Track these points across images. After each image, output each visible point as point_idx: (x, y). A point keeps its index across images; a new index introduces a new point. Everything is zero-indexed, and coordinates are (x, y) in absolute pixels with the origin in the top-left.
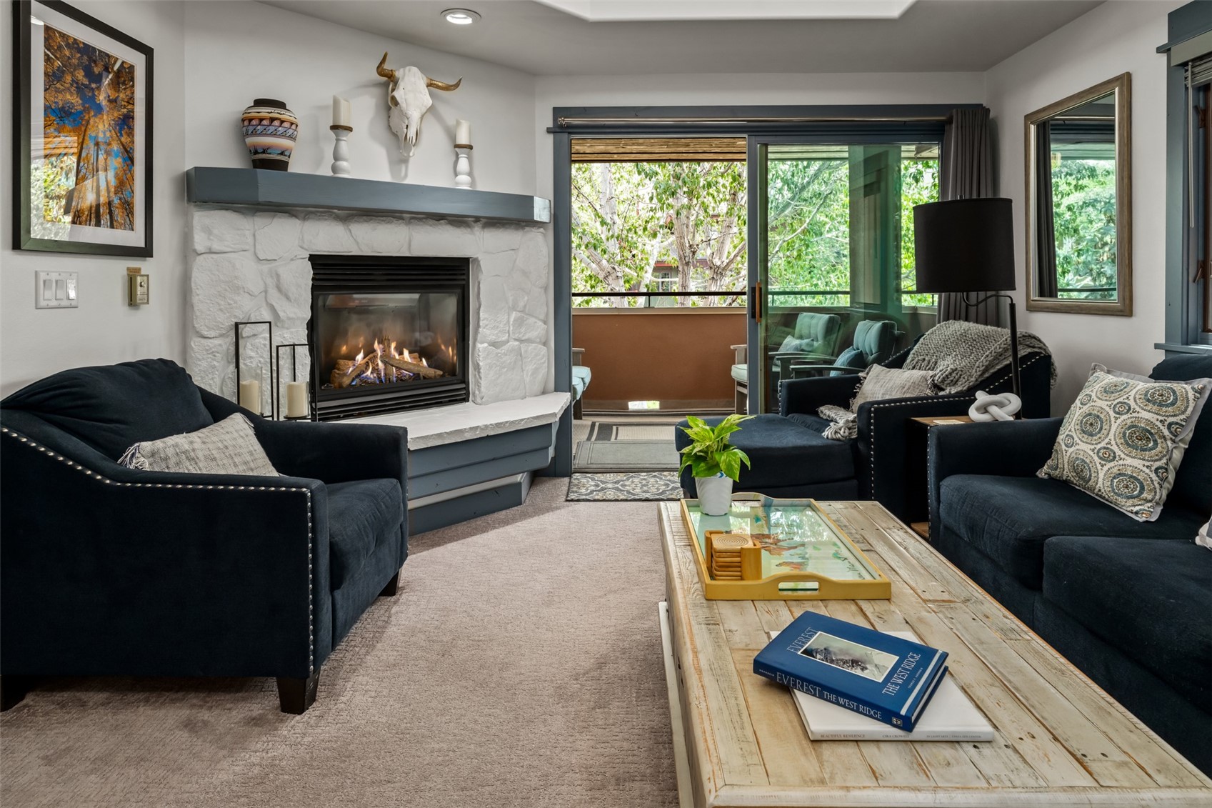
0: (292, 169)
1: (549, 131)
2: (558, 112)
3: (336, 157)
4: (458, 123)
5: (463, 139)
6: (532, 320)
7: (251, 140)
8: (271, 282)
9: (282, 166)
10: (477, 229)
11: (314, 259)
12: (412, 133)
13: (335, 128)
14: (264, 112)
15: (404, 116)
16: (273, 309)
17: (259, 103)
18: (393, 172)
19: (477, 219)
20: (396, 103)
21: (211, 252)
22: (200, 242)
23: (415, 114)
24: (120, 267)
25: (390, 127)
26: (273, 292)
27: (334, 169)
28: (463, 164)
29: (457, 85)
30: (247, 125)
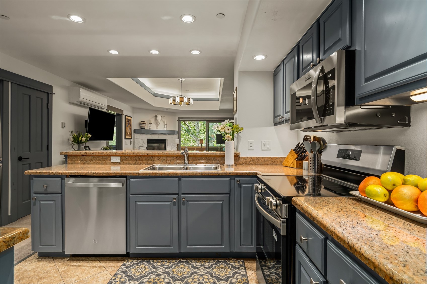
0: (145, 129)
1: (178, 121)
2: (179, 118)
3: (150, 127)
4: (165, 121)
5: (165, 123)
6: (175, 147)
7: (141, 126)
8: (143, 142)
9: (144, 129)
10: (167, 135)
11: (147, 139)
12: (159, 123)
13: (150, 123)
14: (143, 122)
15: (158, 121)
16: (143, 145)
17: (142, 121)
18: (157, 128)
19: (167, 134)
20: (157, 120)
21: (137, 139)
22: (136, 137)
23: (159, 121)
24: (129, 140)
25: (156, 122)
26: (143, 143)
27: (150, 128)
28: (165, 126)
29: (165, 117)
30: (140, 124)
